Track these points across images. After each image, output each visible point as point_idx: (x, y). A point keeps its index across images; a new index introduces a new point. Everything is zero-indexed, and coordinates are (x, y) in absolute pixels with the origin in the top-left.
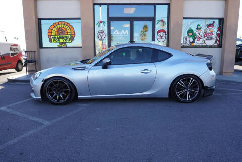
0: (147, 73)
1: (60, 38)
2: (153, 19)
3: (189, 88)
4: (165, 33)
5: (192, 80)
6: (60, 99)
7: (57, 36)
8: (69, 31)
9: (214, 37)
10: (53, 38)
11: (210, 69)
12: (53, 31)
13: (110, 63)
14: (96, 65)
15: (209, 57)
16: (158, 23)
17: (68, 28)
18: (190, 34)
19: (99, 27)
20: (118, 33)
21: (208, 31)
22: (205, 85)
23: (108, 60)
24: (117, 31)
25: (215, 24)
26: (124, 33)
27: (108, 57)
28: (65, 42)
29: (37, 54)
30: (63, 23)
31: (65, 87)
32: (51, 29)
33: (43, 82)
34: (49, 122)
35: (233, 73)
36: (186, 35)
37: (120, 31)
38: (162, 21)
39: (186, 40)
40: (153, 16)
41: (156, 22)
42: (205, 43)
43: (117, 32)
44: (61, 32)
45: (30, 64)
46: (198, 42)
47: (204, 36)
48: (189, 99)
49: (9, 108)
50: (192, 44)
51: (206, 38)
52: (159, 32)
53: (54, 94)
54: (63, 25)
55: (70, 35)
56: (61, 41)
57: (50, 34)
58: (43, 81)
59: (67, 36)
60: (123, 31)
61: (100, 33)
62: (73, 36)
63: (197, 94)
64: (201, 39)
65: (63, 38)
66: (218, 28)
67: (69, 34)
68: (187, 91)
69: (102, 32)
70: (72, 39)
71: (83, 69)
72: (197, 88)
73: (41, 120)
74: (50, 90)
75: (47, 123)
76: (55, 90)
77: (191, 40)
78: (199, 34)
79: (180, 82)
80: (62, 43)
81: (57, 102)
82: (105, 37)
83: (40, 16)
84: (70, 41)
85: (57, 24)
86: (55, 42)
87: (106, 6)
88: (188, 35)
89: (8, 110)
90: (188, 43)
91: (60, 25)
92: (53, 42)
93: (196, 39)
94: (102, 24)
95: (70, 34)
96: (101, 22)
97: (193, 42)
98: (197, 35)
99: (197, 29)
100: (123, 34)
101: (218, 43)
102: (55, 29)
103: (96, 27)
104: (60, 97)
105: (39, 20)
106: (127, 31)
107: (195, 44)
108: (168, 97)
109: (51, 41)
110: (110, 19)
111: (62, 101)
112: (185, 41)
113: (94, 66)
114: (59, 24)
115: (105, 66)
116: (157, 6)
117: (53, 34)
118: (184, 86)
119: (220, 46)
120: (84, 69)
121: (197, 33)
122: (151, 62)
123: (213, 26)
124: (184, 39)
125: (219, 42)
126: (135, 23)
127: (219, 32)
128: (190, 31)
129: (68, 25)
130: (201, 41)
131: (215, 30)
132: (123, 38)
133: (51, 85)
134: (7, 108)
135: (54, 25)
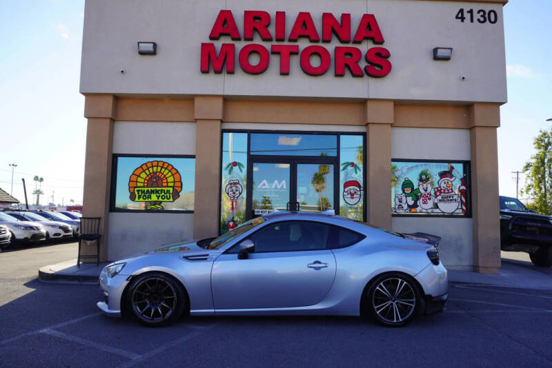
0: (319, 268)
1: (152, 192)
2: (335, 161)
3: (398, 298)
4: (359, 187)
5: (402, 283)
6: (157, 314)
7: (146, 189)
8: (171, 179)
9: (455, 197)
10: (138, 191)
11: (435, 262)
12: (139, 179)
13: (252, 250)
14: (226, 252)
15: (434, 240)
16: (344, 169)
17: (170, 174)
18: (408, 191)
19: (230, 173)
20: (267, 186)
21: (443, 185)
22: (427, 292)
23: (249, 245)
24: (265, 181)
25: (454, 173)
26: (279, 187)
27: (249, 237)
28: (160, 199)
29: (102, 222)
30: (161, 164)
31: (169, 292)
32: (135, 174)
33: (127, 282)
34: (140, 356)
35: (500, 268)
36: (401, 192)
37: (271, 182)
38: (352, 164)
39: (400, 202)
40: (335, 155)
41: (341, 167)
42: (437, 207)
43: (264, 185)
44: (155, 180)
45: (89, 242)
46: (425, 206)
47: (435, 193)
48: (397, 318)
49: (57, 329)
50: (413, 210)
51: (440, 198)
52: (347, 184)
53: (145, 304)
54: (159, 168)
55: (173, 187)
56: (154, 198)
57: (134, 184)
58: (127, 280)
59: (166, 189)
60: (276, 182)
61: (231, 184)
62: (178, 189)
63: (412, 310)
64: (430, 199)
65: (157, 192)
66: (462, 180)
67: (170, 184)
68: (394, 304)
69: (235, 184)
70: (176, 195)
71: (203, 258)
72: (412, 298)
73: (124, 353)
74: (139, 297)
75: (136, 357)
76: (149, 298)
77: (411, 202)
78: (426, 191)
79: (381, 287)
80: (155, 203)
81: (151, 321)
82: (240, 194)
83: (116, 151)
84: (171, 200)
85: (150, 165)
86: (141, 199)
87: (246, 135)
88: (404, 192)
89: (58, 334)
90: (405, 207)
91: (155, 169)
92: (137, 199)
93: (421, 200)
94: (236, 169)
95: (172, 184)
96: (235, 164)
97: (415, 206)
98: (422, 191)
99: (421, 180)
100: (276, 188)
101: (464, 208)
102: (143, 175)
103: (225, 173)
104: (157, 311)
105: (115, 158)
106: (284, 182)
107: (418, 209)
108: (358, 314)
109: (132, 198)
110: (253, 159)
111: (160, 319)
112: (398, 203)
113: (224, 253)
114: (153, 167)
115: (244, 255)
116: (342, 137)
117: (139, 184)
118: (387, 293)
119: (468, 214)
120: (206, 259)
121: (421, 188)
122: (327, 249)
123: (452, 176)
124: (397, 199)
125: (466, 206)
126: (300, 167)
127: (463, 188)
128: (407, 184)
129: (170, 168)
130: (430, 204)
131: (457, 184)
132: (277, 196)
133: (143, 288)
134: (54, 329)
135: (142, 168)
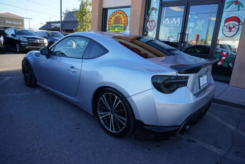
1: (116, 27)
7: (114, 25)
8: (123, 20)
10: (111, 26)
12: (112, 20)
16: (228, 7)
17: (123, 17)
24: (167, 19)
26: (175, 23)
28: (119, 30)
30: (120, 12)
32: (110, 18)
37: (171, 19)
38: (237, 2)
41: (226, 5)
43: (167, 21)
44: (117, 21)
48: (112, 129)
54: (119, 14)
55: (124, 24)
56: (116, 29)
59: (121, 25)
60: (174, 19)
62: (126, 25)
63: (124, 127)
65: (118, 27)
68: (112, 116)
70: (125, 28)
79: (103, 98)
82: (154, 27)
83: (105, 6)
84: (123, 30)
85: (115, 13)
86: (112, 31)
94: (153, 11)
102: (113, 18)
106: (179, 19)
108: (92, 114)
109: (109, 30)
110: (163, 5)
114: (117, 13)
117: (111, 23)
126: (192, 8)
129: (123, 14)
135: (113, 14)
